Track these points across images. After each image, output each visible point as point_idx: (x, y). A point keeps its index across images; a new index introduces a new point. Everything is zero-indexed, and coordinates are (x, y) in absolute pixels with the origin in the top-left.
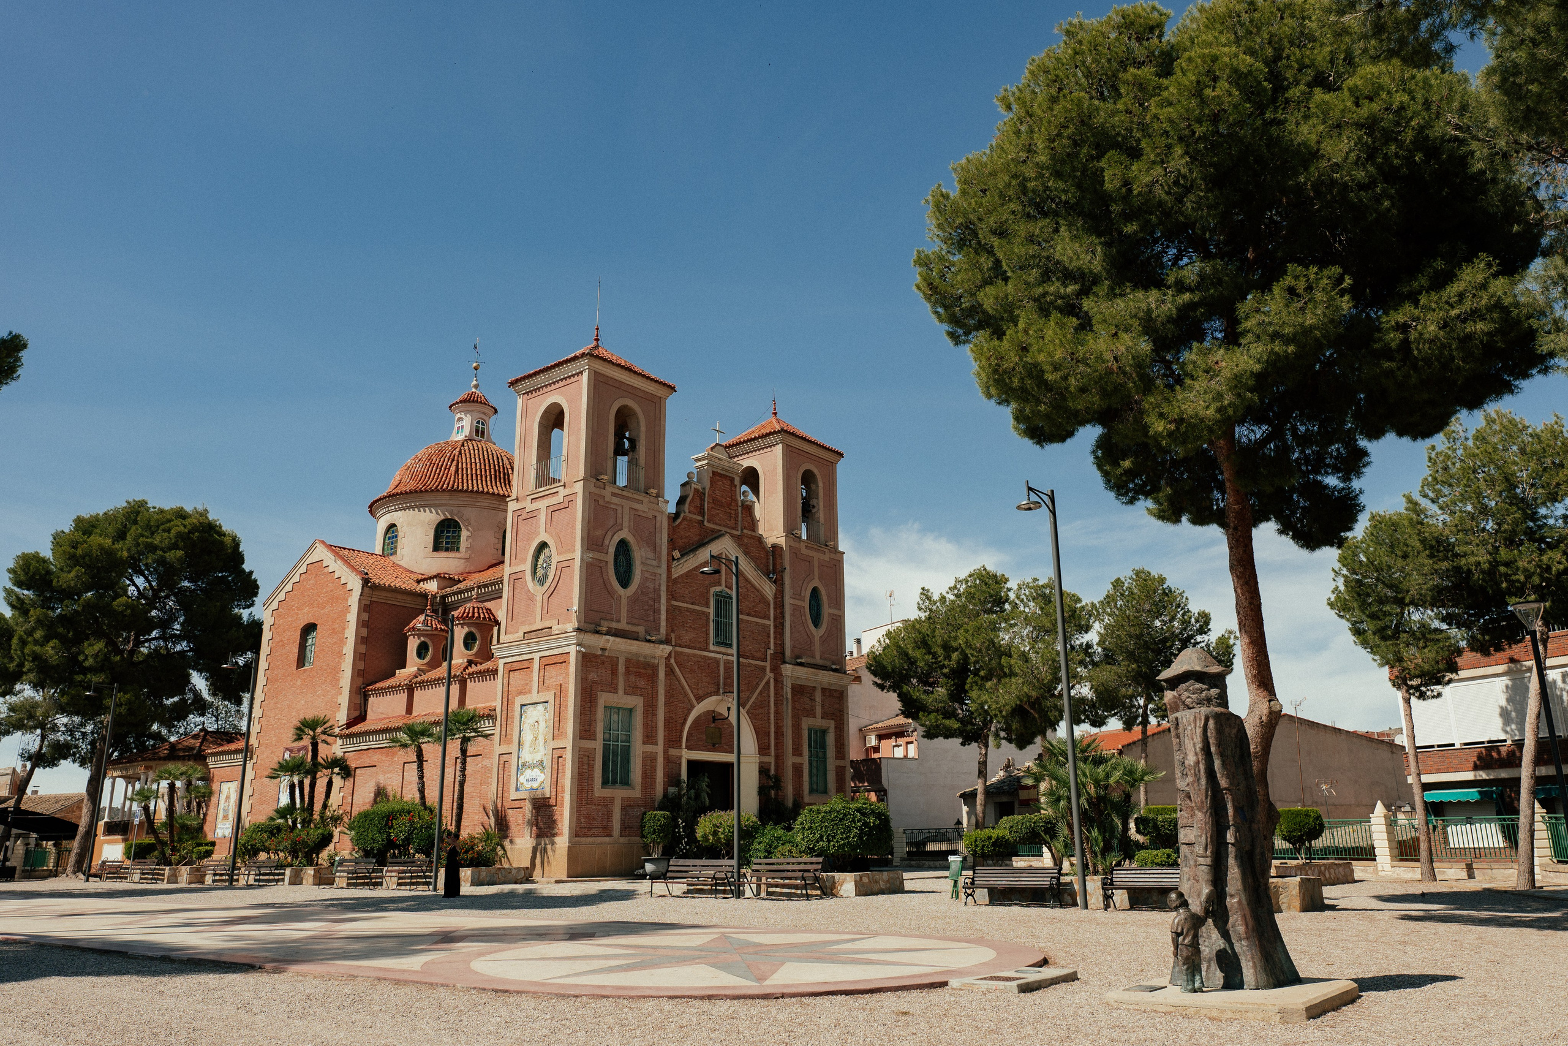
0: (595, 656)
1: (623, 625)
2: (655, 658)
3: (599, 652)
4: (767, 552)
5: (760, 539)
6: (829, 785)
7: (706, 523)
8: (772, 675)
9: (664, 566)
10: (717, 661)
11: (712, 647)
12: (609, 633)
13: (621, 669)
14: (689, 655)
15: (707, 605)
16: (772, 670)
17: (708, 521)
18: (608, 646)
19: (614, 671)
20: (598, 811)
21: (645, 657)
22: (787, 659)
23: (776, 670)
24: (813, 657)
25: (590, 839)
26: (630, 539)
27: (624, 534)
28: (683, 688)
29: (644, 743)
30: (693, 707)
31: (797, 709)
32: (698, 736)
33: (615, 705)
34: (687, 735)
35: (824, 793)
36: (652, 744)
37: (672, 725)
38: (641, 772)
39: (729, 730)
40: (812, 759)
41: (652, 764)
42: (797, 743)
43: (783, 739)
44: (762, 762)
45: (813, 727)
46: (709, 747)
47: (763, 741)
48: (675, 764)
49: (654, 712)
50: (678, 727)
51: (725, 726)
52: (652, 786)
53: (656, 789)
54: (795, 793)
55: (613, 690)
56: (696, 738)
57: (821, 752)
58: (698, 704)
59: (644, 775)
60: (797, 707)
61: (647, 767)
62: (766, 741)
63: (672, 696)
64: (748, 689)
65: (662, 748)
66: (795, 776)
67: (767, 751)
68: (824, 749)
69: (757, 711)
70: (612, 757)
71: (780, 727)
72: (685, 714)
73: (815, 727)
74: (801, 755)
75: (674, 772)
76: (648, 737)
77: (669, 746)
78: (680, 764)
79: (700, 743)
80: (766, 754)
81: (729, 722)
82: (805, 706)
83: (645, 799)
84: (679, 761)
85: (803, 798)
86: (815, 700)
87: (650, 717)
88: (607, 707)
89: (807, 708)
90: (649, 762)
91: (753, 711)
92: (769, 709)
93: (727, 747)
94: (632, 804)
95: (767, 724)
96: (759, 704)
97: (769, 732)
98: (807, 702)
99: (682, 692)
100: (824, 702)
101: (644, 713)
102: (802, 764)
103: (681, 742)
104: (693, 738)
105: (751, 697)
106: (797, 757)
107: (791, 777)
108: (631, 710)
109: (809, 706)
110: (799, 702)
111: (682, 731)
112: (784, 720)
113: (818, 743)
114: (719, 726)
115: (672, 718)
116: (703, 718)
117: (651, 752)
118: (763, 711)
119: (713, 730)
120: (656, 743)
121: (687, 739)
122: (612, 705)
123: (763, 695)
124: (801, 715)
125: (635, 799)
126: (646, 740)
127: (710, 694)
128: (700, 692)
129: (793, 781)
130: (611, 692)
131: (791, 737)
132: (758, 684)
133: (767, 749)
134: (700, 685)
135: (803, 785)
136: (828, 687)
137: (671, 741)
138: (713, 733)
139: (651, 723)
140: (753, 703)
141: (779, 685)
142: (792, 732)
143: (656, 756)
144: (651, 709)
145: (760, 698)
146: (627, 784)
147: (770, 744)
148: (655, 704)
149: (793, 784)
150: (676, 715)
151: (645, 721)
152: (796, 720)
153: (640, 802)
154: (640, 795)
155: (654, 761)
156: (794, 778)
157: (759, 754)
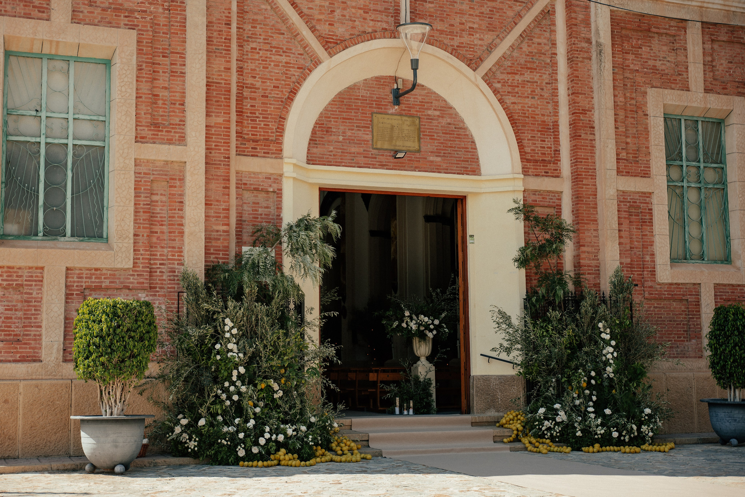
29: (139, 139)
30: (317, 62)
31: (632, 71)
32: (349, 133)
33: (46, 51)
34: (314, 132)
35: (722, 262)
36: (170, 142)
37: (253, 102)
38: (132, 209)
39: (444, 121)
40: (685, 184)
41: (174, 191)
42: (631, 147)
43: (591, 137)
44: (535, 192)
45: (678, 112)
46: (383, 159)
47: (539, 143)
48: (264, 195)
49: (177, 68)
50: (271, 109)
51: (430, 112)
52: (173, 244)
53: (186, 248)
54: (628, 260)
55: (35, 13)
56: (341, 138)
57: (712, 170)
58: (331, 55)
59: (143, 216)
60: (632, 66)
61: (155, 198)
62: (547, 144)
63: (253, 37)
64: (491, 28)
65: (203, 152)
66: (628, 221)
67: (552, 166)
68: (721, 162)
69: (517, 77)
70: (46, 173)
71: (584, 112)
72: (293, 79)
73: (688, 113)
74: (646, 174)
75: (260, 211)
76: (155, 125)
77: (240, 153)
78: (279, 193)
79: (353, 150)
80: (547, 174)
81: (442, 104)
82: (658, 64)
83: (151, 272)
84: (275, 186)
85: (653, 273)
86: (685, 49)
87: (163, 80)
88: (18, 55)
89: (663, 67)
90: (160, 187)
91: (505, 77)
92: (555, 72)
93: (439, 159)
94: (106, 283)
95: (550, 106)
96: (522, 61)
97: (556, 125)
98: (662, 55)
99: (284, 28)
100: (712, 55)
101: (140, 69)
102: (649, 195)
103: (278, 142)
104: (333, 138)
105: (496, 46)
106: (633, 179)
107: (616, 226)
108: (107, 63)
109: (668, 64)
110: (637, 55)
111: (282, 119)
112: (595, 95)
113: (701, 150)
114: (413, 112)
115: (252, 87)
116: (363, 93)
117: (166, 162)
118: (536, 77)
119: (396, 121)
120: (182, 140)
121: (313, 141)
122: (36, 49)
123: (536, 40)
124: (645, 83)
125: (114, 273)
126: (146, 132)
127: (372, 36)
128: (341, 31)
129: (622, 233)
130: (28, 16)
131: (612, 131)
132: (520, 16)
133: (550, 162)
134: (338, 12)
135: (652, 243)
136: (725, 21)
137: (249, 140)
138: (392, 127)
139: (166, 93)
140: (504, 57)
141: (581, 17)
142: (615, 121)
143: (182, 171)
144: (167, 61)
145: (525, 48)
146: (101, 237)
147: (557, 152)
148: (179, 49)
149: (622, 240)
150: (264, 80)
151: (145, 88)
152: (628, 95)
153: (133, 281)
154: (130, 265)
155: (178, 183)
156: (625, 227)
157: (525, 172)
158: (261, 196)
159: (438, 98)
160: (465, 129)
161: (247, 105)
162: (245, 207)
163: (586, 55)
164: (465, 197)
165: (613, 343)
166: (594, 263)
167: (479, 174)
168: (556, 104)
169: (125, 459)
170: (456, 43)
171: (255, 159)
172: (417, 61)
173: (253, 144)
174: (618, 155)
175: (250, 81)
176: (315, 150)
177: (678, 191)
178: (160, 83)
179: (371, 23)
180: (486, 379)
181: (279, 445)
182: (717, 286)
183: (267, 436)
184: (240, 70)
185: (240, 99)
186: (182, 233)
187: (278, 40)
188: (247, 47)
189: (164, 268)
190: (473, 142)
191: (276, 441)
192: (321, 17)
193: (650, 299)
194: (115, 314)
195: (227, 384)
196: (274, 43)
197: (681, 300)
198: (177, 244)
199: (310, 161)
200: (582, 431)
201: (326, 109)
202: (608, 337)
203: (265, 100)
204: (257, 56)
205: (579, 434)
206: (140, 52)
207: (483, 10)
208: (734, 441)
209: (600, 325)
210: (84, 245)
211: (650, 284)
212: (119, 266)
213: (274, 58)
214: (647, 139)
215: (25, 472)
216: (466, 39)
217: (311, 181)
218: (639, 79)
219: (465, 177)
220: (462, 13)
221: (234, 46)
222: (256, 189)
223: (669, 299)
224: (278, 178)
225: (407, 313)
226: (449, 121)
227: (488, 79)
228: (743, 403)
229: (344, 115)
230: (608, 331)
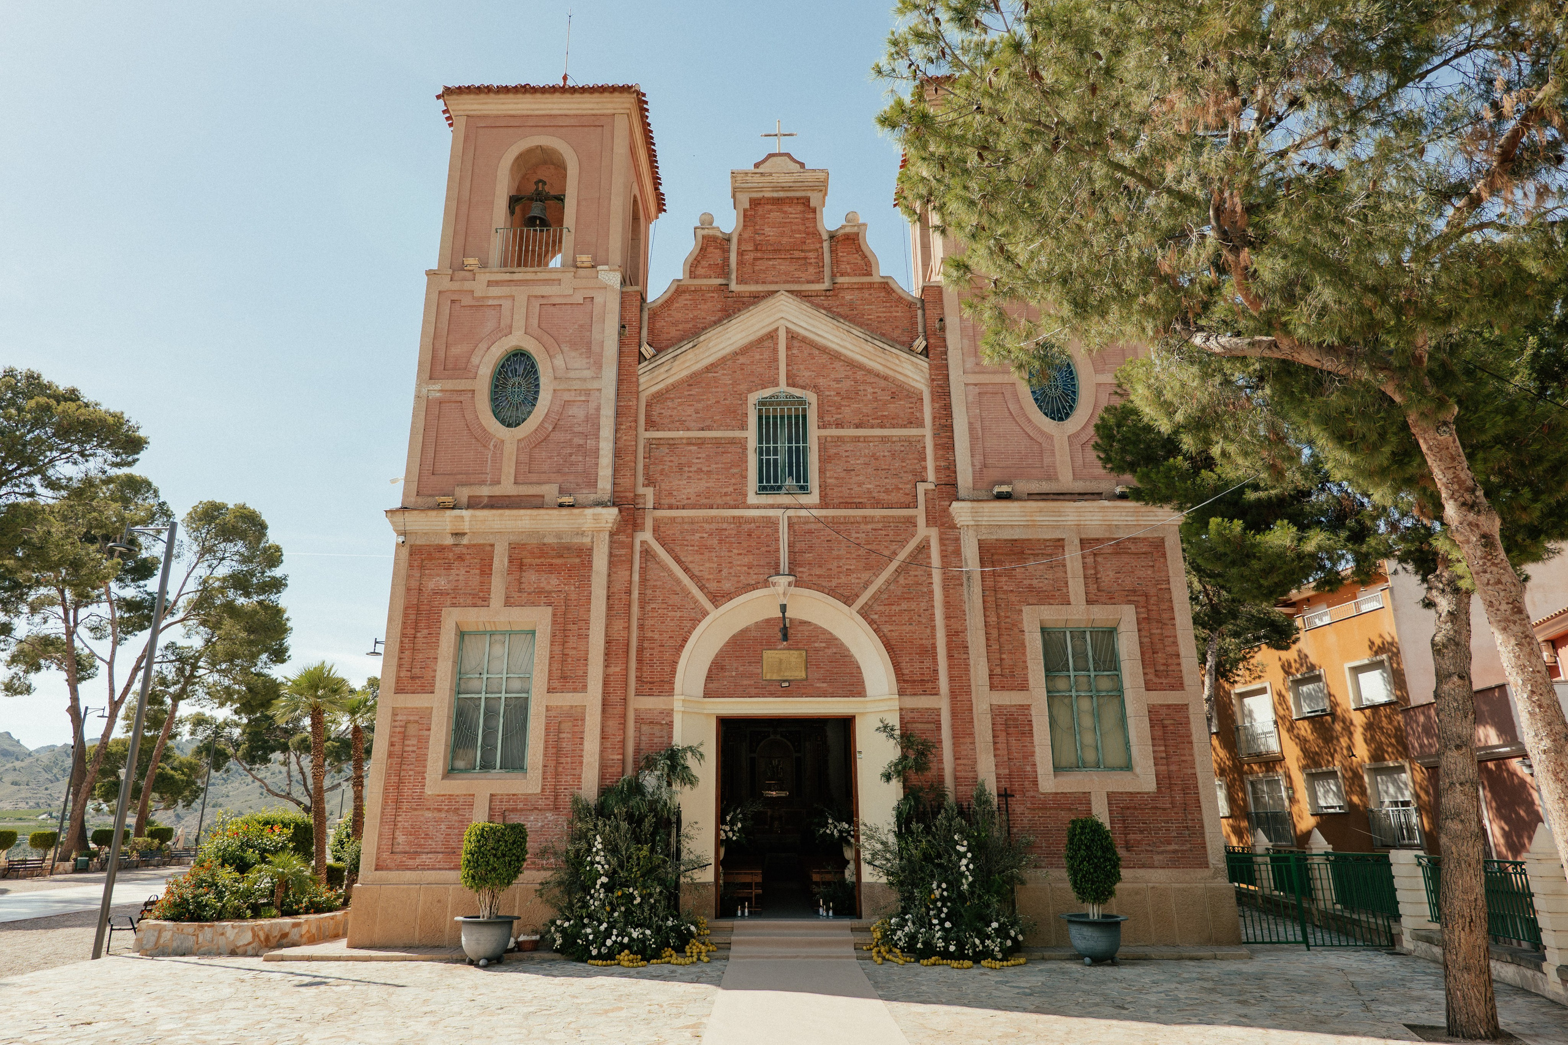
0: (441, 548)
1: (507, 487)
2: (583, 534)
3: (449, 541)
4: (910, 305)
5: (886, 287)
6: (1135, 751)
7: (734, 286)
8: (933, 534)
9: (610, 373)
10: (772, 523)
11: (752, 498)
12: (473, 504)
13: (500, 562)
14: (692, 521)
15: (743, 427)
16: (931, 520)
17: (740, 281)
18: (466, 527)
19: (486, 569)
20: (438, 821)
21: (558, 535)
22: (962, 493)
23: (939, 518)
24: (1051, 477)
25: (409, 875)
26: (531, 346)
27: (517, 340)
28: (678, 582)
29: (550, 690)
30: (705, 614)
31: (1006, 592)
32: (741, 669)
33: (488, 629)
34: (710, 670)
35: (1121, 769)
36: (575, 690)
37: (651, 652)
38: (542, 746)
39: (829, 652)
40: (1074, 694)
41: (576, 729)
42: (1007, 662)
43: (965, 656)
44: (912, 710)
45: (1062, 625)
46: (772, 688)
47: (917, 665)
48: (659, 727)
49: (583, 632)
50: (667, 656)
51: (816, 645)
52: (573, 772)
53: (583, 776)
54: (1007, 771)
55: (480, 602)
56: (734, 674)
57: (1105, 679)
58: (717, 607)
59: (552, 751)
60: (1005, 588)
61: (562, 735)
62: (926, 664)
63: (653, 599)
64: (868, 567)
65: (600, 697)
66: (1004, 734)
67: (930, 685)
68: (1116, 670)
69: (893, 607)
70: (485, 721)
71: (957, 633)
72: (686, 629)
73: (1071, 625)
74: (1024, 687)
75: (656, 740)
76: (564, 678)
77: (638, 693)
78: (670, 725)
79: (745, 682)
80: (924, 693)
81: (828, 636)
82: (1035, 582)
83: (556, 797)
84: (668, 719)
85: (1035, 782)
86: (1064, 566)
87: (572, 641)
88: (470, 633)
89: (1041, 585)
90: (566, 726)
91: (882, 608)
92: (932, 599)
93: (825, 685)
94: (520, 806)
95: (928, 631)
96: (899, 593)
97: (934, 647)
98: (1038, 573)
99: (678, 589)
100: (1095, 568)
101: (554, 635)
102: (1028, 707)
103: (671, 683)
104: (727, 674)
105: (872, 582)
106: (1008, 693)
107: (990, 738)
108: (533, 633)
109: (1046, 582)
110: (1010, 577)
111: (675, 663)
112: (967, 617)
113: (1091, 659)
114: (800, 645)
115: (652, 639)
116: (754, 634)
117: (572, 707)
118: (913, 605)
119: (784, 655)
120: (584, 688)
121: (709, 678)
122: (481, 628)
123: (911, 573)
124: (1019, 601)
125: (527, 797)
126: (556, 684)
127: (754, 587)
128: (727, 586)
129: (998, 746)
130: (475, 605)
131: (983, 650)
132: (895, 554)
133: (928, 681)
134: (724, 573)
135: (1033, 754)
136: (1107, 535)
137: (647, 683)
138: (781, 660)
139: (574, 652)
140: (880, 591)
141: (950, 548)
142: (987, 639)
143: (584, 713)
144: (575, 627)
145: (902, 581)
146: (522, 768)
147: (936, 671)
148: (585, 617)
149: (998, 752)
150: (661, 633)
151: (557, 649)
152: (1003, 614)
153: (541, 803)
154: (539, 790)
155: (580, 723)
156: (1002, 738)
157: (901, 693)
158: (657, 728)
159: (824, 631)
160: (852, 656)
161: (647, 654)
162: (643, 738)
163: (957, 582)
164: (854, 717)
165: (969, 855)
166: (971, 774)
167: (865, 696)
168: (934, 628)
169: (488, 954)
170: (834, 584)
171: (651, 698)
172: (785, 606)
173: (650, 686)
174: (991, 670)
175: (649, 634)
176: (711, 685)
177: (1066, 701)
178: (570, 645)
179: (755, 577)
180: (871, 885)
181: (623, 947)
182: (1109, 795)
183: (614, 938)
184: (641, 627)
185: (640, 650)
186: (581, 763)
187: (675, 600)
188: (648, 608)
189: (567, 792)
190: (859, 668)
191: (621, 943)
192: (711, 577)
193: (1034, 809)
194: (482, 835)
195: (592, 891)
196: (670, 602)
197: (1070, 810)
198: (577, 772)
199: (707, 695)
200: (923, 943)
201: (721, 650)
202: (962, 849)
203: (662, 649)
204: (656, 614)
205: (919, 945)
206: (554, 622)
207: (860, 552)
208: (1087, 960)
209: (956, 837)
210: (508, 775)
211: (1032, 794)
212: (530, 792)
213: (670, 614)
214: (1024, 654)
215: (432, 960)
216: (843, 579)
217: (705, 712)
218: (1013, 598)
219: (851, 699)
220: (839, 558)
221: (635, 609)
222: (651, 723)
223: (1055, 809)
224: (670, 713)
225: (830, 821)
226: (835, 650)
227: (864, 613)
228: (1104, 920)
229: (738, 654)
230: (965, 843)
